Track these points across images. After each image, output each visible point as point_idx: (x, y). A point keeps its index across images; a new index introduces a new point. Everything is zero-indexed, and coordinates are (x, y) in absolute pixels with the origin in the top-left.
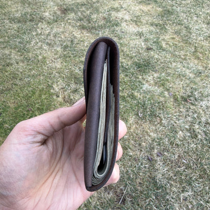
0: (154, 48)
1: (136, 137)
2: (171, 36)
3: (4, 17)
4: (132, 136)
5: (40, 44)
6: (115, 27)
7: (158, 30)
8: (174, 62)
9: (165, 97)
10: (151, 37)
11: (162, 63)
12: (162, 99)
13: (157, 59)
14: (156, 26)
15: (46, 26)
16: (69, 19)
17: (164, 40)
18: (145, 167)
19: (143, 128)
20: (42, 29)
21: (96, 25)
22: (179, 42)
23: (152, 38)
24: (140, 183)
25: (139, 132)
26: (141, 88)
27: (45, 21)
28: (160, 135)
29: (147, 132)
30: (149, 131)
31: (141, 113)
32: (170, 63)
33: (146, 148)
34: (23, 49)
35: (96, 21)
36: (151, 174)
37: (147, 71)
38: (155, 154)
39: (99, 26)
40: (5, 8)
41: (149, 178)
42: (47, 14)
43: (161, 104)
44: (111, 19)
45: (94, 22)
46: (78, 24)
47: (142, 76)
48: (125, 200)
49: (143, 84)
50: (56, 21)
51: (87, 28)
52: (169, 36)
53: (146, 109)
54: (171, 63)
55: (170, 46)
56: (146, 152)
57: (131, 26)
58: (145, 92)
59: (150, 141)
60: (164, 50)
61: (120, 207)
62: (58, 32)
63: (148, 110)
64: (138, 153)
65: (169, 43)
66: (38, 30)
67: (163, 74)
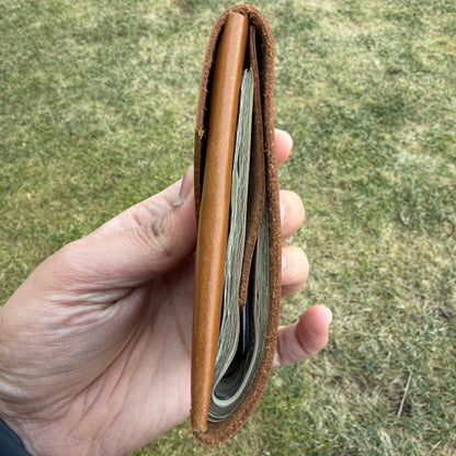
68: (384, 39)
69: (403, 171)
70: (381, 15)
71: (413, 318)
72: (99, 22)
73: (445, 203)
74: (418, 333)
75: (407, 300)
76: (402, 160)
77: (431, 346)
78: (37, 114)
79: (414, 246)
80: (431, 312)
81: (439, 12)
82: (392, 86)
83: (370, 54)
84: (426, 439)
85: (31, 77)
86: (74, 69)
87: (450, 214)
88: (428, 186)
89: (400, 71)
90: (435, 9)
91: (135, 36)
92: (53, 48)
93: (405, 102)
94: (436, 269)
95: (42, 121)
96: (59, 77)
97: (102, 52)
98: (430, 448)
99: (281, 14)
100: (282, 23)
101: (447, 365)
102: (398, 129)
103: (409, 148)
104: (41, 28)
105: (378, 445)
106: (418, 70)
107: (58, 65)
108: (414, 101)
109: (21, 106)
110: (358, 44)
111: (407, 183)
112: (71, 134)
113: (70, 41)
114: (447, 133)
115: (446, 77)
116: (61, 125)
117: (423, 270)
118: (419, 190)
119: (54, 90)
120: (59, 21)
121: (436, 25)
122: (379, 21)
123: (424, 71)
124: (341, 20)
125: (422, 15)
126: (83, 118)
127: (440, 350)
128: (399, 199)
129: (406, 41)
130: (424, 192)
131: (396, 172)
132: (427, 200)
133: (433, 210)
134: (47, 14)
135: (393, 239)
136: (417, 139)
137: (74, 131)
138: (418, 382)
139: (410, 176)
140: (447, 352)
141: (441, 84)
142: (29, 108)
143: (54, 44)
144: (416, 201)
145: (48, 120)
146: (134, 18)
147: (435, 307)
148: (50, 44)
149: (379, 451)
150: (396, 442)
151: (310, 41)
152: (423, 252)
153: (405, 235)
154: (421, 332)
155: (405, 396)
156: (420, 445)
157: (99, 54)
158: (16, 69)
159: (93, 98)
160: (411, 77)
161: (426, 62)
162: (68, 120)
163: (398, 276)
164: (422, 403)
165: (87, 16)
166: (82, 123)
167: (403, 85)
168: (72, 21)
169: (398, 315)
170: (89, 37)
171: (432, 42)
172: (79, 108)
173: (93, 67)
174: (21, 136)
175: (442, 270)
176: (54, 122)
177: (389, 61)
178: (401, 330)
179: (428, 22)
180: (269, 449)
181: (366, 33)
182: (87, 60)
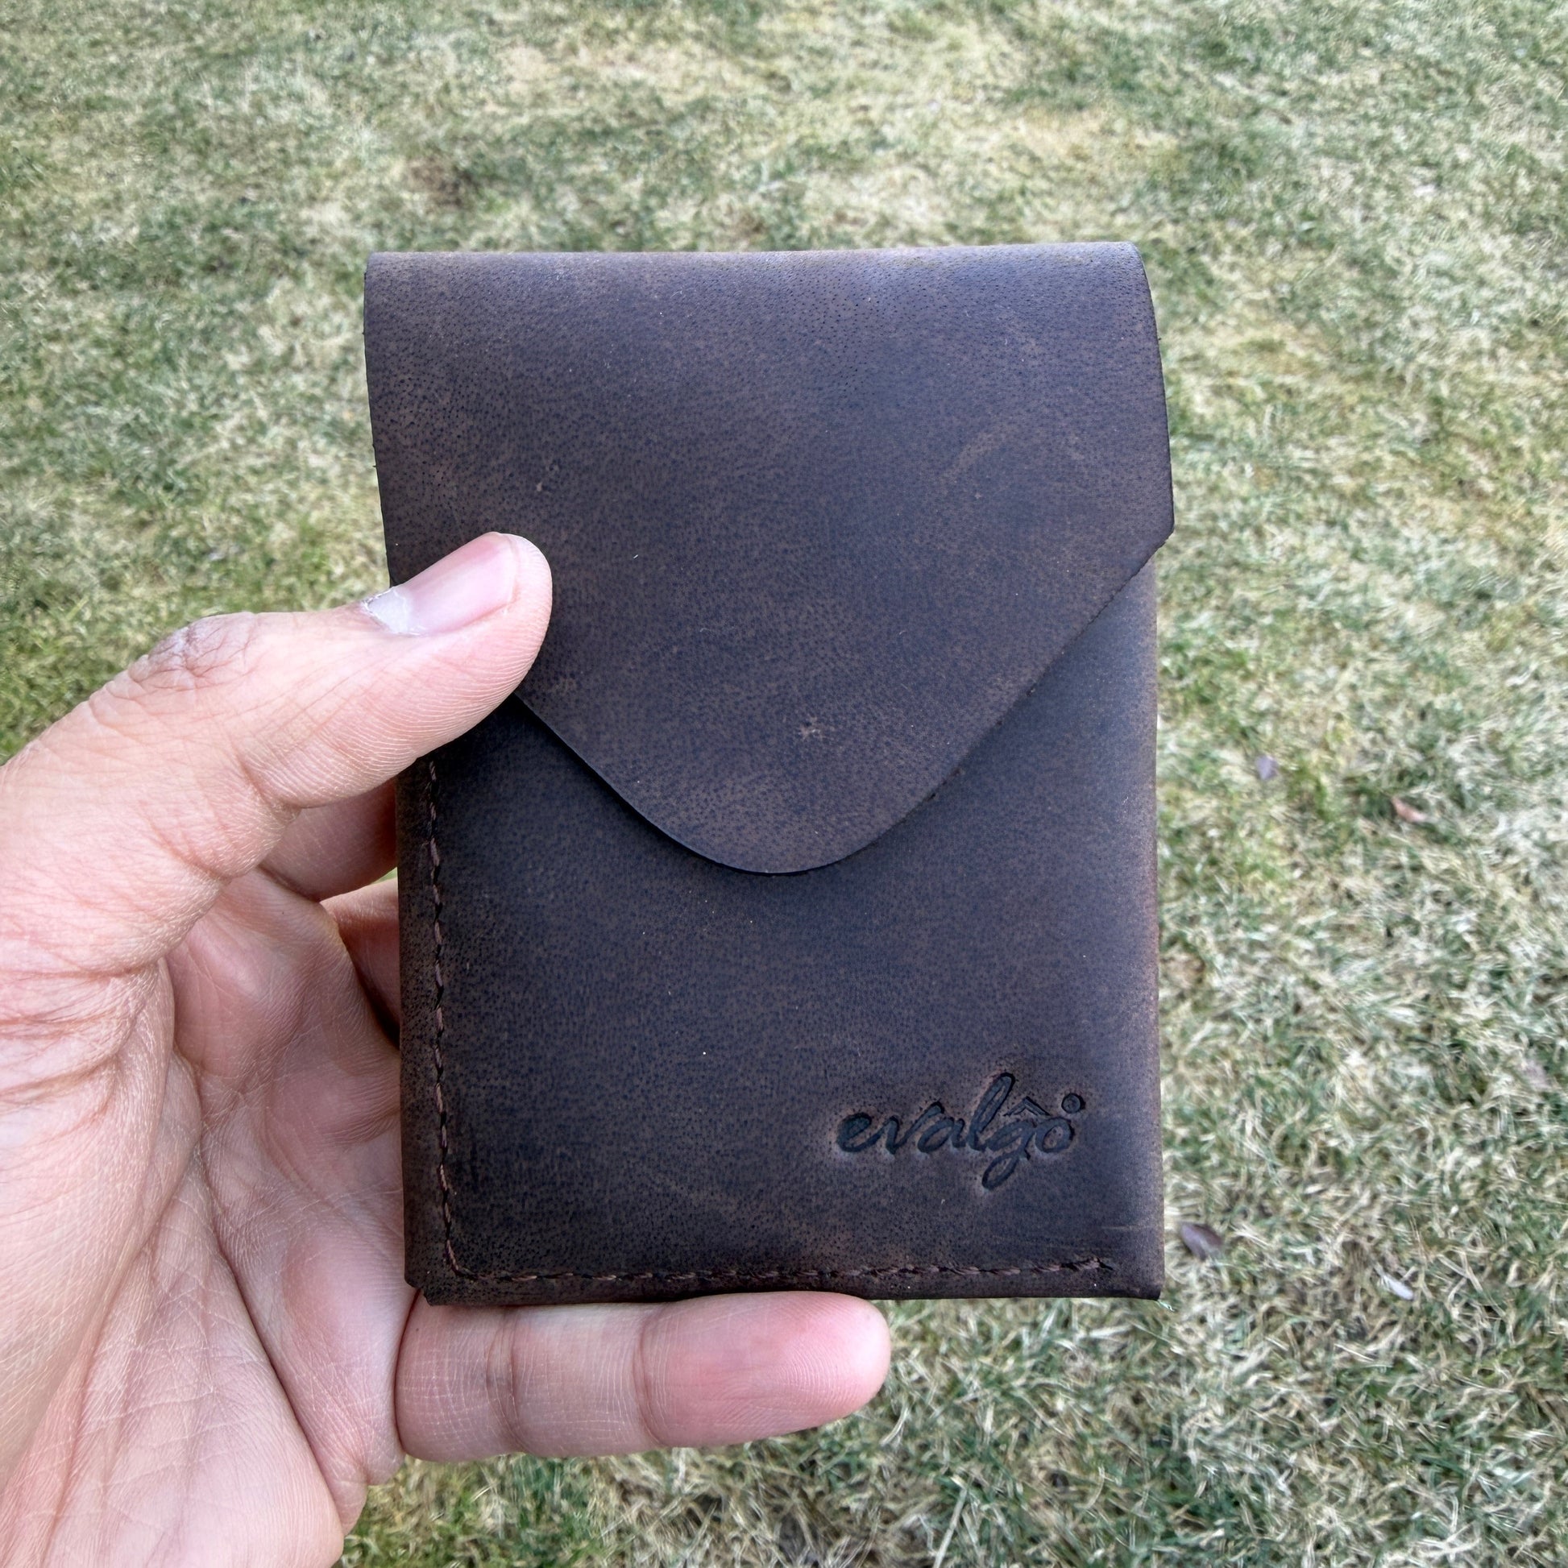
2: (1252, 334)
5: (277, 435)
9: (1220, 788)
17: (1196, 361)
20: (295, 322)
22: (1313, 372)
34: (157, 478)
42: (331, 214)
52: (1239, 330)
54: (1259, 533)
55: (1247, 407)
65: (1240, 382)
66: (265, 331)
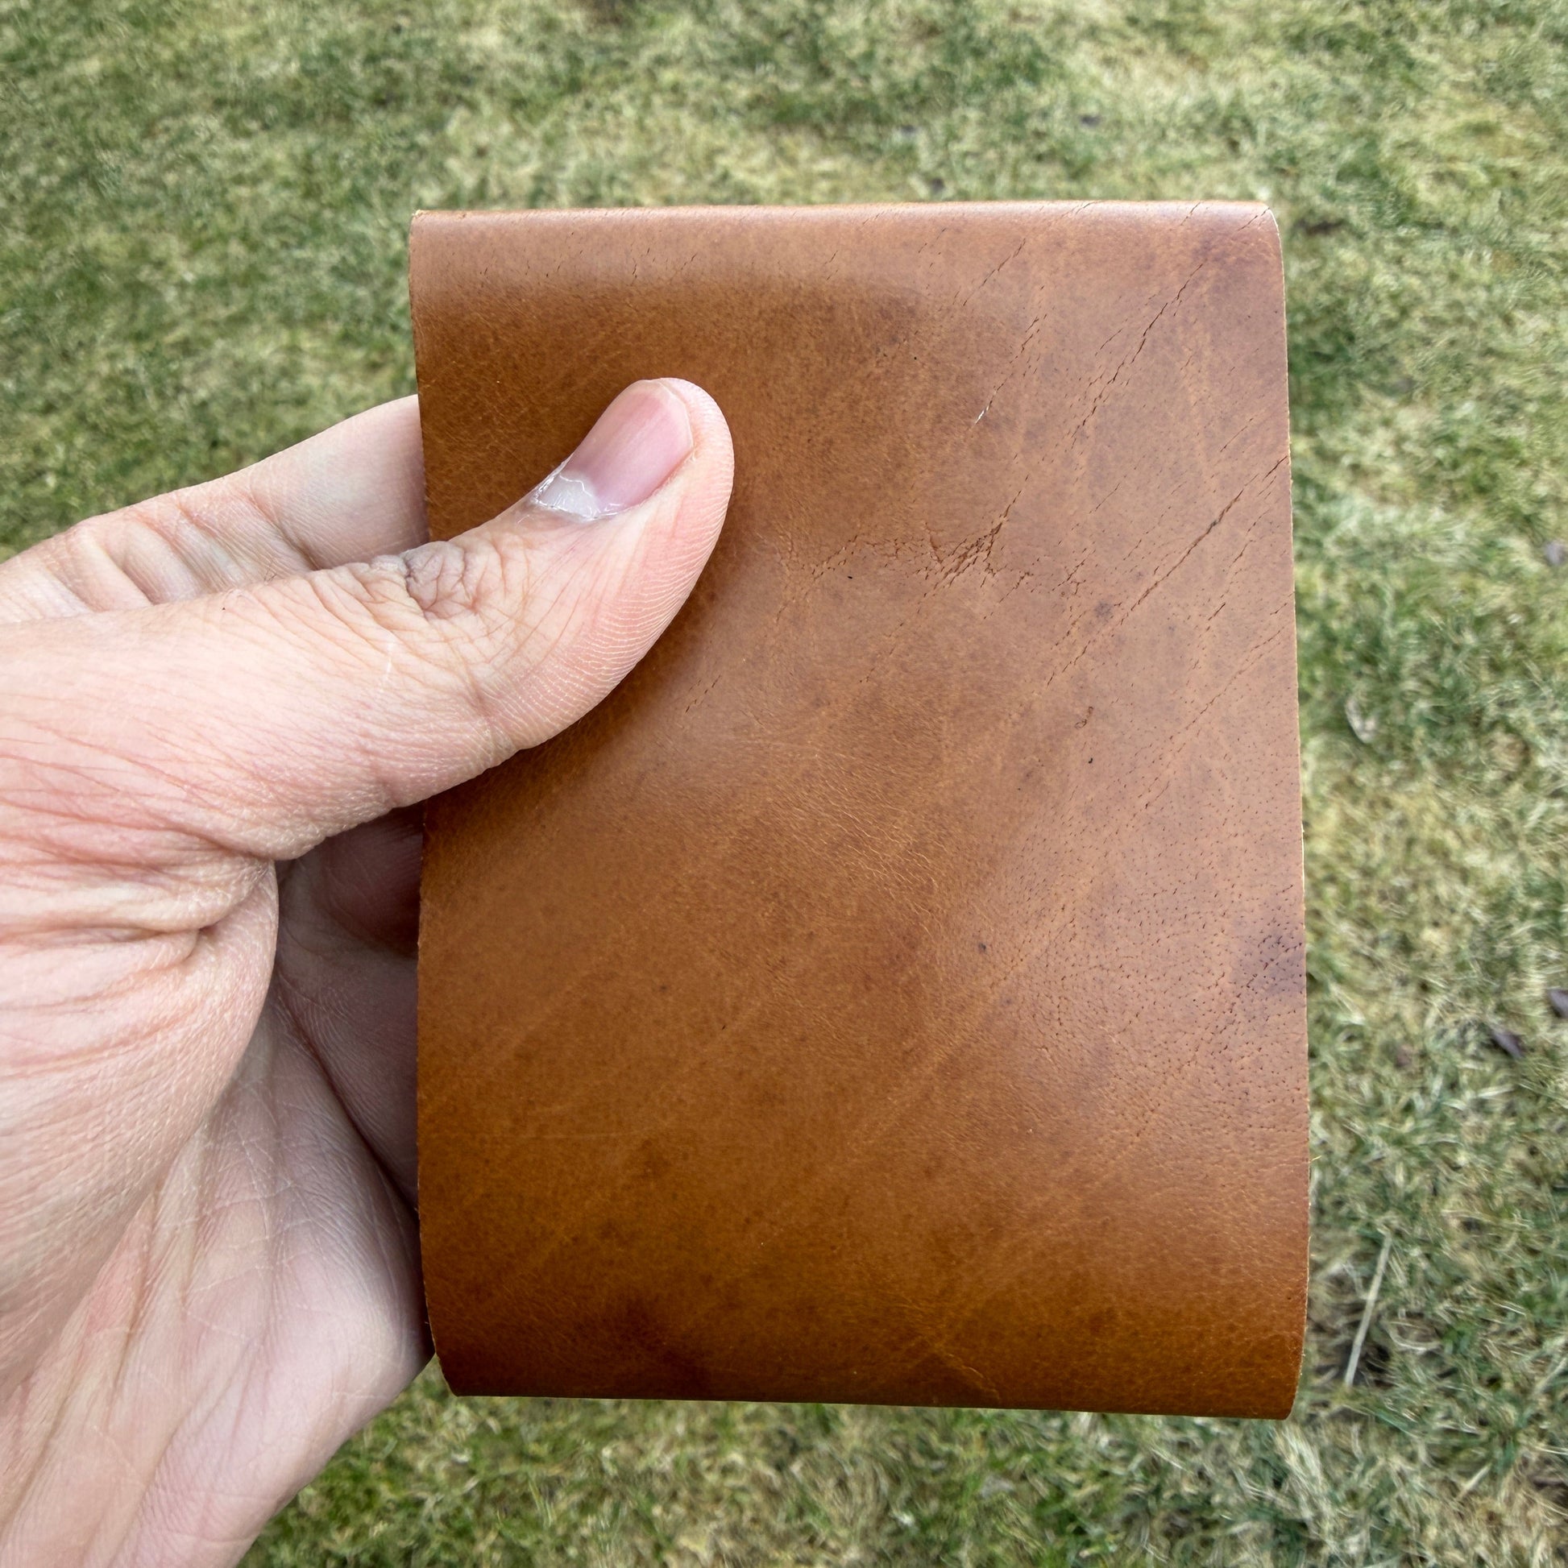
0: (1355, 214)
1: (1365, 893)
3: (175, 92)
4: (1331, 891)
6: (1024, 87)
7: (1353, 82)
8: (1530, 307)
10: (1316, 135)
11: (1436, 323)
12: (1497, 595)
13: (1394, 297)
14: (1334, 45)
15: (506, 129)
16: (661, 61)
18: (1481, 1106)
19: (1402, 823)
21: (877, 85)
23: (1317, 141)
24: (1469, 1225)
25: (1378, 851)
26: (1327, 525)
27: (491, 92)
28: (1545, 864)
29: (1438, 851)
30: (1450, 839)
31: (1364, 716)
32: (1497, 323)
33: (1462, 967)
35: (869, 56)
36: (1533, 1152)
37: (1342, 394)
38: (1534, 1002)
39: (897, 94)
40: (171, 25)
41: (1527, 1186)
43: (1497, 631)
44: (982, 30)
45: (851, 65)
46: (743, 93)
47: (1311, 432)
48: (1383, 1354)
49: (1334, 497)
50: (575, 86)
51: (817, 115)
53: (1394, 677)
56: (1467, 995)
57: (1138, 70)
58: (1358, 554)
59: (1477, 913)
60: (1431, 226)
61: (1354, 1406)
62: (607, 165)
63: (1410, 685)
64: (1409, 1011)
67: (1467, 408)
68: (1285, 115)
69: (1355, 561)
70: (1275, 34)
71: (1393, 1055)
72: (305, 58)
73: (1496, 668)
74: (1409, 1108)
75: (1372, 995)
76: (1350, 526)
77: (1453, 1147)
78: (91, 374)
79: (1393, 816)
80: (1453, 1034)
81: (1469, 25)
82: (1315, 273)
83: (1238, 167)
84: (1440, 1462)
85: (71, 249)
86: (222, 220)
87: (1513, 704)
88: (1437, 610)
89: (1341, 223)
90: (1456, 14)
91: (432, 105)
92: (147, 146)
93: (1358, 329)
94: (1467, 892)
95: (110, 401)
96: (171, 246)
97: (318, 159)
98: (1454, 1489)
99: (933, 31)
100: (937, 60)
101: (1507, 1210)
102: (1335, 422)
103: (1375, 484)
104: (104, 78)
105: (1277, 1484)
106: (1402, 221)
107: (165, 204)
108: (1390, 325)
109: (36, 349)
110: (1199, 132)
111: (1369, 603)
112: (215, 444)
113: (206, 123)
114: (1503, 433)
115: (1495, 245)
116: (178, 413)
117: (1424, 895)
118: (1408, 624)
119: (152, 290)
120: (166, 55)
121: (1461, 67)
122: (1266, 54)
123: (1424, 226)
124: (1139, 52)
125: (1413, 34)
126: (255, 387)
127: (1483, 1161)
128: (1341, 656)
129: (1359, 121)
130: (1425, 633)
131: (1332, 563)
132: (1436, 659)
133: (1457, 693)
134: (123, 29)
135: (1324, 790)
136: (1401, 454)
137: (223, 433)
138: (1411, 1269)
139: (1376, 577)
140: (1508, 1167)
141: (1478, 267)
142: (65, 356)
143: (148, 132)
144: (1398, 663)
145: (133, 395)
146: (429, 44)
147: (1468, 1016)
148: (134, 133)
149: (1282, 1502)
150: (1339, 1473)
151: (1034, 124)
152: (1425, 834)
153: (1363, 777)
154: (1420, 1104)
155: (1366, 1318)
156: (1418, 1482)
157: (307, 168)
158: (17, 221)
159: (288, 320)
160: (1378, 246)
161: (1426, 193)
162: (202, 394)
163: (1340, 915)
164: (1424, 1338)
165: (263, 38)
166: (252, 404)
167: (1349, 272)
168: (211, 54)
169: (1342, 1048)
170: (271, 111)
171: (1448, 125)
172: (239, 353)
173: (286, 212)
174: (38, 451)
175: (1489, 893)
176: (152, 402)
177: (1305, 188)
178: (1353, 1098)
179: (1434, 59)
180: (910, 1505)
181: (1224, 95)
182: (265, 188)
